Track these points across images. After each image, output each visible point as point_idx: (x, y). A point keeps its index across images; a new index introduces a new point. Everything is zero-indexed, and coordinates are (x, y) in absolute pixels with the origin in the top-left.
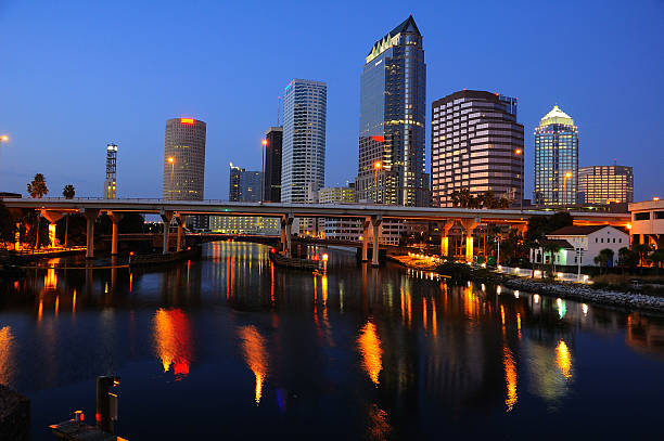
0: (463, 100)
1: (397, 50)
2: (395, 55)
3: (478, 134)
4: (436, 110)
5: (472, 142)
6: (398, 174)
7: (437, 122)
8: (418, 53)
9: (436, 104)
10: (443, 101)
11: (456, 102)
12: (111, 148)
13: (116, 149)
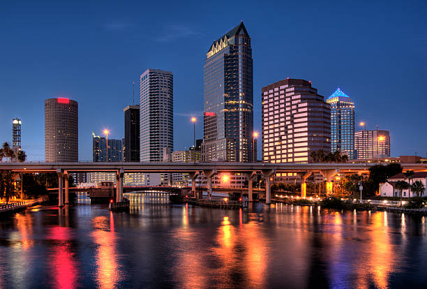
0: (287, 86)
1: (233, 49)
2: (231, 52)
3: (300, 110)
4: (266, 93)
5: (295, 116)
6: (235, 140)
7: (266, 102)
8: (248, 51)
9: (266, 89)
10: (271, 87)
11: (282, 87)
12: (16, 122)
13: (20, 122)
